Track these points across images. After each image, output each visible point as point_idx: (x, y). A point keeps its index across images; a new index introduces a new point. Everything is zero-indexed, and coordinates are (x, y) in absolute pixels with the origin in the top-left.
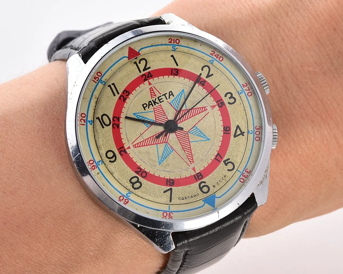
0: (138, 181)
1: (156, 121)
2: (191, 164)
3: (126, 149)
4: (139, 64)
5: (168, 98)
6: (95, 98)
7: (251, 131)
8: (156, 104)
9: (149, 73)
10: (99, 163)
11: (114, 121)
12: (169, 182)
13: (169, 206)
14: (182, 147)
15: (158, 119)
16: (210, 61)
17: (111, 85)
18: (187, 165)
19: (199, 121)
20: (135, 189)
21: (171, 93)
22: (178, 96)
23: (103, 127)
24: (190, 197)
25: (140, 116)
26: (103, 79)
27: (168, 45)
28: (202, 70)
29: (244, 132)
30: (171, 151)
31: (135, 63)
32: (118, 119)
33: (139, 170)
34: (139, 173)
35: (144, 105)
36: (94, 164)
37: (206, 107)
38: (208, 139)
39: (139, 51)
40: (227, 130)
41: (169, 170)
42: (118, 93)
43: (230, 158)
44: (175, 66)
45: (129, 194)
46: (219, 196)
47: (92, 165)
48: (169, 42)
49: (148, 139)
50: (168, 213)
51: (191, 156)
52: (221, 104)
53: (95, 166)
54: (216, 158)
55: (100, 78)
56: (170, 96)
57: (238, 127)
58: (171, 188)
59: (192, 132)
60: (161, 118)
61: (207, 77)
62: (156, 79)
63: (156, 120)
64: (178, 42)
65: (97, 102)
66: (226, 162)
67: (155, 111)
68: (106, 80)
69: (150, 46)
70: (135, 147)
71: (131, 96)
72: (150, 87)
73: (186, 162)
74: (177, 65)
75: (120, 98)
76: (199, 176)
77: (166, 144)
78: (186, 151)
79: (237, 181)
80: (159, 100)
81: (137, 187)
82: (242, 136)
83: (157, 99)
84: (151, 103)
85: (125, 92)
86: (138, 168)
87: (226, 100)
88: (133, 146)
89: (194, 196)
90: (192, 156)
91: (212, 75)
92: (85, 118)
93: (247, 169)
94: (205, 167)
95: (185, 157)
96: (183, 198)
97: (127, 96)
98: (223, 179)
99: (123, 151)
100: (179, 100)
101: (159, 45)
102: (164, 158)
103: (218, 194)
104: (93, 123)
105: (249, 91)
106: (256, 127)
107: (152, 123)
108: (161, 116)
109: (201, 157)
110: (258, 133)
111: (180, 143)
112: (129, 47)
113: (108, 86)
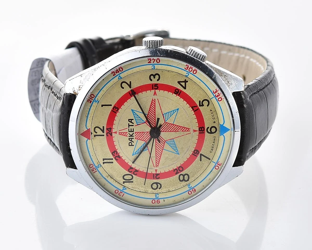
0: (184, 176)
2: (189, 131)
3: (156, 172)
4: (97, 134)
5: (132, 124)
6: (108, 177)
7: (186, 73)
8: (133, 135)
9: (107, 129)
10: (157, 197)
11: (132, 171)
12: (195, 153)
13: (212, 161)
14: (174, 131)
15: (145, 139)
16: (119, 79)
17: (104, 161)
18: (189, 134)
19: (161, 110)
20: (188, 180)
21: (130, 121)
22: (134, 116)
23: (132, 182)
24: (213, 143)
25: (137, 151)
26: (96, 165)
27: (92, 105)
28: (123, 88)
29: (185, 80)
30: (173, 141)
31: (95, 136)
32: (131, 168)
33: (176, 171)
34: (178, 172)
35: (130, 144)
36: (156, 200)
37: (152, 99)
38: (178, 109)
39: (87, 128)
40: (177, 92)
41: (186, 149)
42: (112, 159)
43: (199, 100)
44: (111, 108)
45: (189, 186)
46: (223, 122)
47: (156, 202)
48: (90, 103)
49: (156, 153)
50: (217, 165)
52: (155, 87)
53: (157, 200)
54: (195, 110)
55: (94, 167)
56: (132, 122)
57: (179, 82)
58: (200, 154)
59: (167, 119)
60: (145, 137)
61: (130, 87)
62: (114, 126)
63: (145, 141)
64: (93, 96)
65: (111, 177)
66: (201, 104)
67: (138, 139)
68: (98, 163)
69: (87, 119)
70: (158, 166)
71: (118, 151)
72: (118, 133)
73: (186, 134)
74: (111, 105)
75: (116, 160)
76: (202, 129)
77: (166, 142)
78: (178, 130)
79: (219, 104)
80: (131, 131)
81: (187, 178)
82: (188, 83)
83: (129, 133)
84: (130, 138)
85: (113, 153)
86: (174, 171)
87: (155, 81)
88: (156, 167)
89: (214, 139)
90: (184, 127)
91: (130, 82)
92: (119, 191)
93: (214, 91)
94: (197, 122)
95: (182, 133)
96: (211, 149)
97: (117, 154)
98: (212, 113)
99: (156, 176)
100: (138, 117)
101: (89, 112)
102: (176, 149)
103: (221, 123)
104: (126, 188)
105: (156, 61)
106: (185, 68)
107: (146, 145)
108: (143, 136)
109: (188, 121)
110: (191, 70)
111: (170, 131)
112: (81, 134)
113: (103, 164)
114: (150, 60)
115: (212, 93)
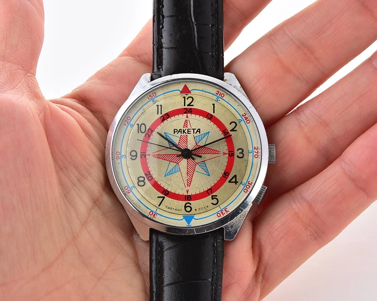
0: (143, 181)
1: (178, 145)
2: (188, 186)
3: (147, 155)
4: (186, 100)
5: (195, 132)
6: (143, 110)
7: (244, 183)
9: (191, 109)
10: (123, 157)
11: (149, 132)
12: (165, 192)
13: (157, 209)
14: (187, 172)
15: (181, 144)
16: (239, 120)
17: (159, 106)
18: (184, 186)
19: (209, 159)
20: (139, 185)
21: (199, 130)
22: (203, 134)
23: (138, 132)
24: (175, 209)
25: (169, 137)
26: (155, 99)
27: (214, 95)
28: (230, 124)
29: (238, 182)
30: (178, 171)
31: (185, 98)
32: (152, 131)
33: (148, 173)
34: (147, 176)
36: (120, 156)
37: (219, 151)
38: (209, 175)
39: (191, 90)
40: (226, 174)
41: (169, 183)
42: (161, 114)
43: (217, 195)
44: (212, 113)
45: (133, 187)
46: (196, 219)
47: (117, 156)
48: (216, 94)
49: (166, 155)
50: (154, 213)
51: (190, 181)
52: (231, 154)
54: (208, 191)
55: (153, 97)
57: (235, 176)
58: (165, 197)
59: (199, 165)
60: (182, 144)
61: (231, 131)
62: (193, 115)
64: (222, 96)
65: (143, 113)
66: (213, 197)
67: (181, 138)
68: (157, 100)
69: (200, 90)
70: (154, 157)
71: (169, 119)
72: (187, 119)
73: (184, 184)
74: (214, 112)
75: (160, 118)
76: (189, 198)
77: (177, 164)
78: (189, 176)
79: (215, 214)
80: (188, 131)
81: (141, 185)
82: (235, 184)
83: (187, 130)
84: (181, 130)
85: (167, 115)
86: (148, 172)
87: (237, 153)
88: (153, 155)
89: (178, 210)
91: (236, 131)
92: (129, 121)
93: (227, 209)
94: (197, 193)
95: (185, 179)
96: (169, 207)
97: (166, 118)
98: (205, 208)
99: (144, 155)
100: (202, 138)
101: (207, 92)
102: (170, 174)
103: (196, 217)
104: (132, 127)
105: (257, 154)
106: (249, 181)
107: (174, 145)
108: (184, 143)
109: (197, 185)
110: (248, 187)
111: (187, 168)
112: (185, 85)
113: (157, 105)
114: (257, 148)
115: (225, 208)
